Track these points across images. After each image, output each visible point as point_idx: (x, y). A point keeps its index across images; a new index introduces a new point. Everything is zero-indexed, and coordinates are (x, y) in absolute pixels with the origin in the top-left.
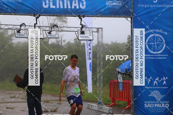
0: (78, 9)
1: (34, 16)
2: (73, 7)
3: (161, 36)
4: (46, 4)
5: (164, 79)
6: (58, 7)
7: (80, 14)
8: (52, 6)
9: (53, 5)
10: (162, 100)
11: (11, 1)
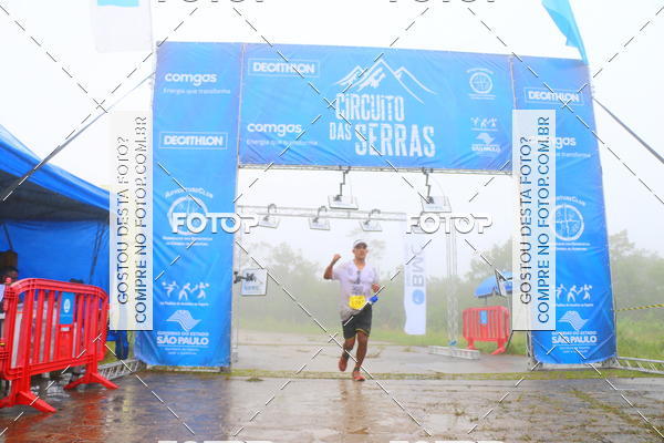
0: (421, 157)
1: (340, 171)
3: (574, 209)
4: (361, 149)
5: (586, 288)
6: (383, 153)
7: (426, 166)
8: (373, 153)
9: (374, 150)
10: (582, 329)
11: (299, 143)
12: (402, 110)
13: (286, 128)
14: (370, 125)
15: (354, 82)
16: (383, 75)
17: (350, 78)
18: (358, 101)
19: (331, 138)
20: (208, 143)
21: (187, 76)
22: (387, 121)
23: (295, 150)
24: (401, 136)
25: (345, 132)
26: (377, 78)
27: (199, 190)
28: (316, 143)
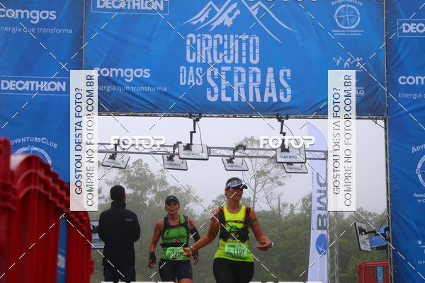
0: (276, 103)
1: (190, 118)
2: (266, 100)
4: (213, 95)
6: (236, 99)
7: (280, 112)
8: (225, 98)
9: (227, 96)
11: (147, 89)
12: (257, 51)
13: (133, 73)
14: (223, 68)
15: (207, 20)
16: (238, 12)
17: (202, 16)
18: (210, 42)
19: (181, 83)
20: (50, 89)
21: (23, 12)
22: (240, 64)
23: (143, 96)
24: (255, 81)
25: (196, 77)
26: (230, 15)
27: (42, 140)
28: (165, 89)
